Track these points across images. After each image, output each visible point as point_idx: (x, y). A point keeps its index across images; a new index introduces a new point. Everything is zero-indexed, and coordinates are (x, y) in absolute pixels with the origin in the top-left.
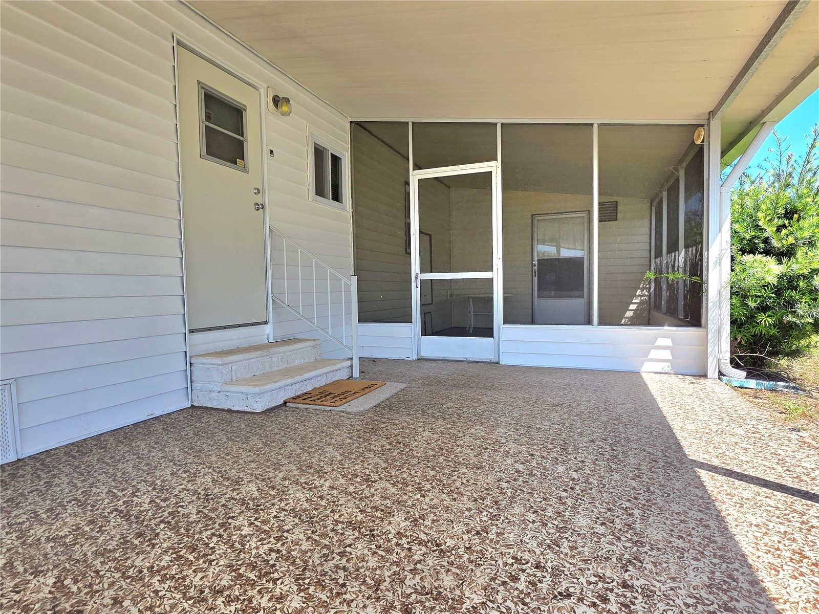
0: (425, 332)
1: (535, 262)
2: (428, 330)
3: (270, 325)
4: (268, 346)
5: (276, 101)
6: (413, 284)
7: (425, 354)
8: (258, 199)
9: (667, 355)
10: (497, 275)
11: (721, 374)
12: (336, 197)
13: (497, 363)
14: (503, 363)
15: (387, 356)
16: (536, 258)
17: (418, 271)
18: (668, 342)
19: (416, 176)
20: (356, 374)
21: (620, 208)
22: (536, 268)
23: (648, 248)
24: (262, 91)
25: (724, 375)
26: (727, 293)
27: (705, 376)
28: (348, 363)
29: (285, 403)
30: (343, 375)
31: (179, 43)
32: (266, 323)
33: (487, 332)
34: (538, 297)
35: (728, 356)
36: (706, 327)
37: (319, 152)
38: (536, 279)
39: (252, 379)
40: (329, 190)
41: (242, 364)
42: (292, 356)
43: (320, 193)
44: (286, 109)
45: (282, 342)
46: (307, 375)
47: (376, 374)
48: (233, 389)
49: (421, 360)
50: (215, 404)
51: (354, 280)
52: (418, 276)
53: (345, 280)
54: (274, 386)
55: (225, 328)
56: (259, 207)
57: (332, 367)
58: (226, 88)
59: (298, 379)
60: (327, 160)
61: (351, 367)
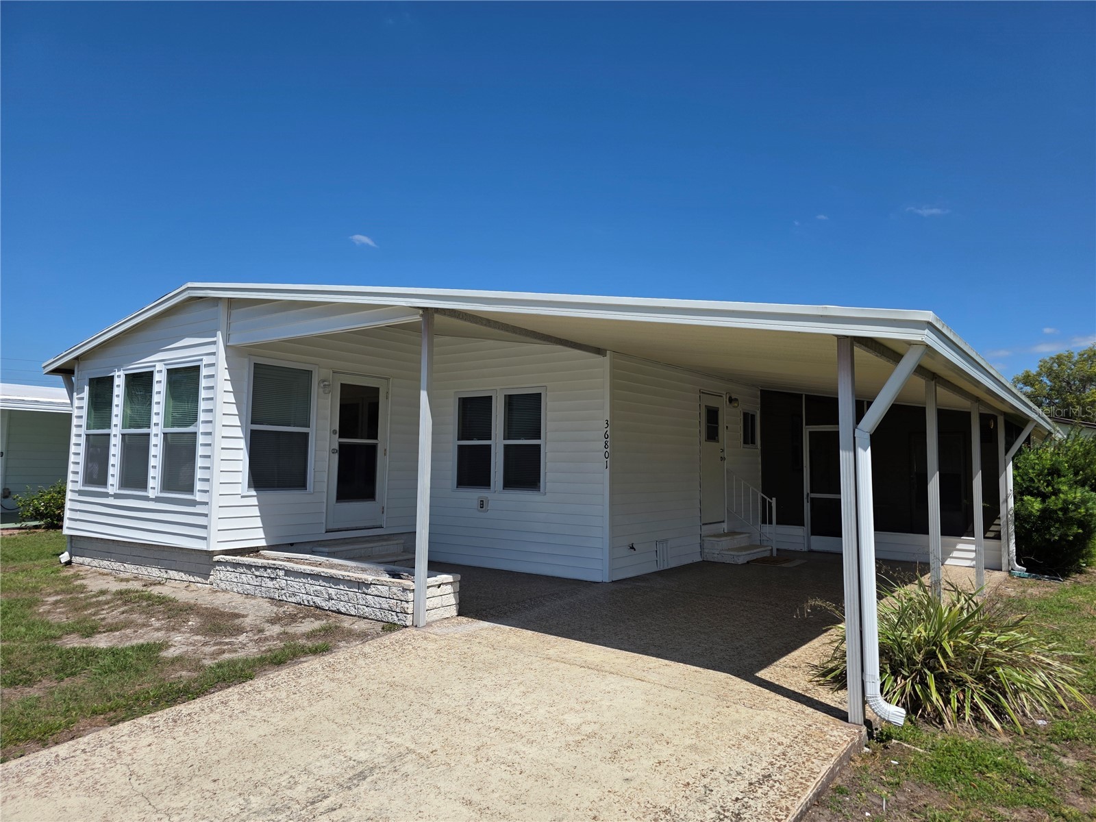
0: (813, 533)
1: (913, 476)
2: (815, 532)
3: (725, 524)
4: (725, 535)
5: (731, 400)
6: (805, 501)
7: (815, 547)
8: (722, 455)
11: (1011, 568)
12: (753, 442)
15: (786, 548)
16: (914, 472)
17: (809, 492)
18: (973, 547)
19: (807, 430)
20: (775, 554)
24: (724, 396)
25: (1013, 570)
27: (1000, 570)
28: (770, 548)
29: (748, 562)
30: (767, 554)
31: (703, 393)
32: (723, 522)
35: (1014, 557)
36: (1001, 540)
37: (745, 415)
39: (729, 550)
40: (748, 439)
41: (725, 542)
42: (741, 540)
43: (745, 442)
44: (736, 405)
45: (732, 533)
46: (755, 551)
47: (784, 555)
48: (726, 553)
49: (811, 551)
50: (716, 560)
51: (774, 499)
52: (808, 494)
53: (768, 499)
54: (744, 553)
55: (710, 523)
56: (723, 459)
57: (763, 549)
58: (713, 403)
59: (752, 552)
60: (748, 419)
61: (772, 550)
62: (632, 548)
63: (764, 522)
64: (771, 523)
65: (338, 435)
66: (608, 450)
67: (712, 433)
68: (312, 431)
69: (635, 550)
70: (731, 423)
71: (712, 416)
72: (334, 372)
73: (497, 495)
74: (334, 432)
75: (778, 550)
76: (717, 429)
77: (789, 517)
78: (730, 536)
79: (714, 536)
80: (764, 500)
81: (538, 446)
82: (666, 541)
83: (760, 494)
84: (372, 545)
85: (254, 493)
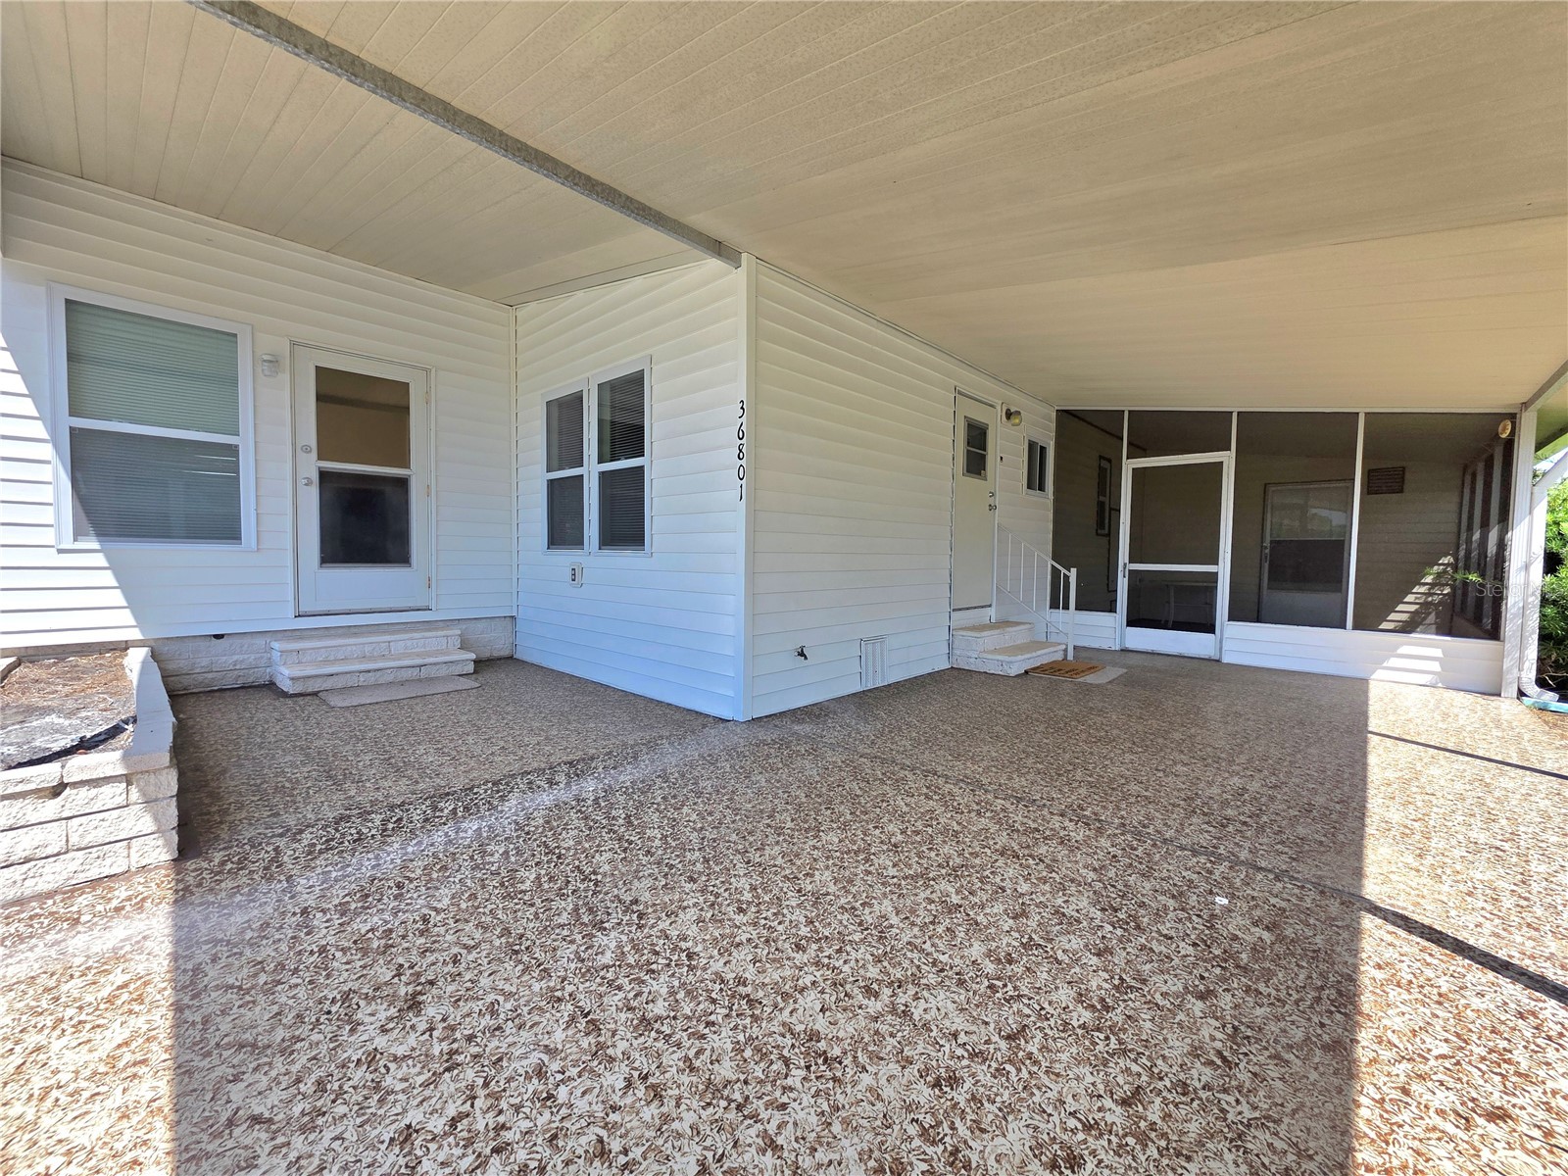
0: (1130, 623)
1: (1267, 543)
2: (1132, 622)
3: (993, 609)
4: (991, 626)
5: (1009, 415)
6: (1120, 574)
7: (1130, 645)
8: (991, 501)
9: (1436, 667)
10: (1224, 569)
11: (1521, 694)
12: (1041, 488)
13: (1218, 661)
14: (1225, 660)
15: (1086, 645)
16: (1268, 539)
17: (1127, 561)
19: (1128, 466)
20: (1070, 657)
21: (1408, 476)
22: (1267, 551)
23: (1455, 530)
24: (999, 408)
25: (1526, 695)
26: (1535, 601)
27: (1499, 695)
28: (1064, 647)
29: (1026, 672)
30: (1059, 657)
31: (960, 393)
32: (990, 606)
33: (1209, 628)
34: (1269, 588)
35: (1533, 675)
36: (1504, 641)
37: (1032, 445)
38: (1267, 565)
39: (995, 651)
40: (1036, 482)
41: (990, 639)
42: (1016, 636)
43: (1030, 486)
44: (1017, 421)
45: (1003, 624)
46: (1039, 653)
47: (1086, 660)
48: (990, 656)
49: (1125, 651)
50: (972, 668)
51: (1074, 571)
52: (1125, 564)
53: (1063, 571)
54: (1020, 657)
55: (968, 609)
56: (992, 507)
57: (1052, 649)
58: (980, 415)
59: (1034, 654)
60: (1036, 453)
61: (1066, 650)
62: (802, 654)
63: (1054, 605)
64: (1066, 607)
65: (314, 454)
66: (743, 462)
67: (976, 463)
68: (245, 442)
69: (806, 658)
70: (1007, 451)
71: (977, 437)
72: (293, 344)
73: (593, 558)
74: (307, 450)
75: (1075, 648)
76: (983, 458)
77: (1096, 598)
78: (998, 628)
79: (974, 628)
80: (1055, 572)
81: (640, 470)
82: (880, 639)
83: (1051, 562)
84: (387, 638)
85: (96, 545)
